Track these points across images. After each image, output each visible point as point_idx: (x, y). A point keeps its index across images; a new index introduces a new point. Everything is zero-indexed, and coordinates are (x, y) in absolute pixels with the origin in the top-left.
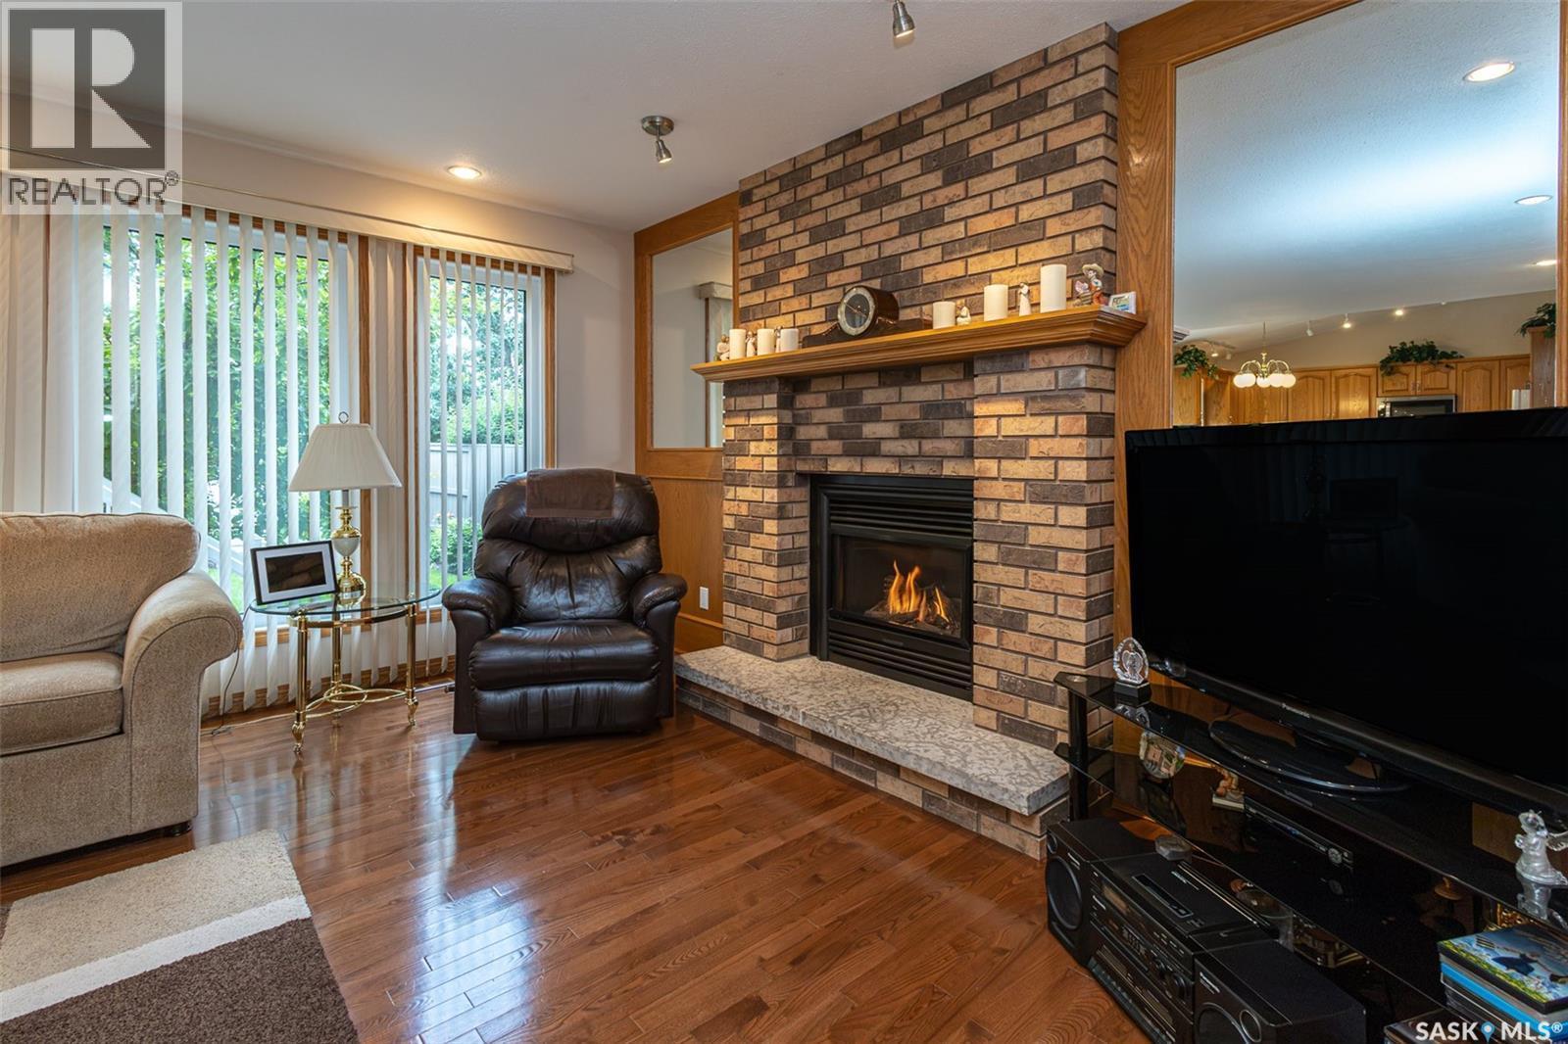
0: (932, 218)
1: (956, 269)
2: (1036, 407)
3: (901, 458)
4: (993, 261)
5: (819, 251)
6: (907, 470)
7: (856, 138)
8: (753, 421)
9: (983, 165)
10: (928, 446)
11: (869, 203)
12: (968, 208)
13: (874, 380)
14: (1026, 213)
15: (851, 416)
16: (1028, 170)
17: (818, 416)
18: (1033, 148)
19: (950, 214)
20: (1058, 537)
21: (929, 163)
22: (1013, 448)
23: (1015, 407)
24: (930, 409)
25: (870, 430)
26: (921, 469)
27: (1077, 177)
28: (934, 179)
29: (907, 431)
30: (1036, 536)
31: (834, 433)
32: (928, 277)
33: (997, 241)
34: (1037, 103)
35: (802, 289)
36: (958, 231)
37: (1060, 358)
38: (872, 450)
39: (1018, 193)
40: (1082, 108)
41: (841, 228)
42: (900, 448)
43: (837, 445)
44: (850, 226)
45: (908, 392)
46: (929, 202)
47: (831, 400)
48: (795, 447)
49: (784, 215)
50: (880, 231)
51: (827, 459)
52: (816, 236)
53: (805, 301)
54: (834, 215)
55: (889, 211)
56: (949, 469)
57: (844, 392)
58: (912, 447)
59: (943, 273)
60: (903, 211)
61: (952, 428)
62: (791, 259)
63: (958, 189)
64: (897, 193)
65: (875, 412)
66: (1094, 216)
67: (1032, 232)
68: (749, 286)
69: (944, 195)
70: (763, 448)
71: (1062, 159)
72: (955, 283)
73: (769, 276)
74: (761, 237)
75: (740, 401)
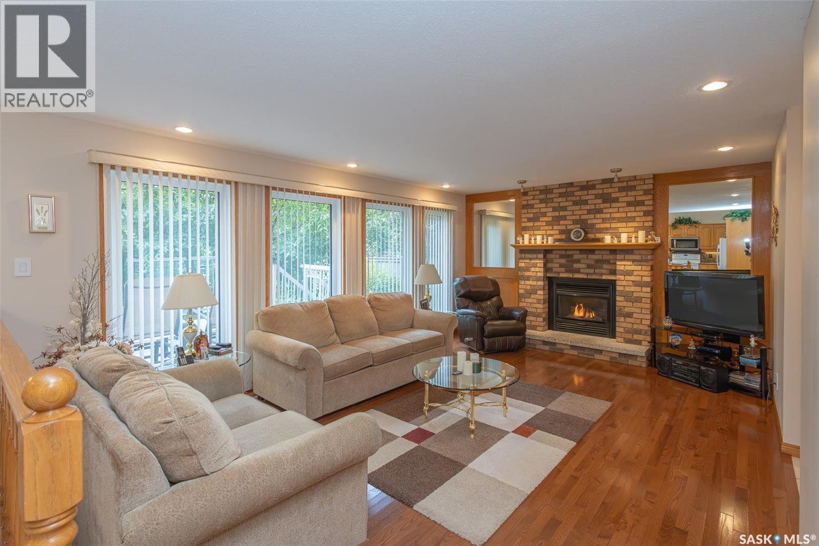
0: (600, 211)
1: (607, 225)
2: (636, 263)
3: (587, 274)
4: (619, 225)
5: (557, 214)
6: (590, 277)
7: (571, 185)
8: (533, 261)
9: (616, 200)
10: (597, 271)
11: (575, 203)
12: (611, 210)
13: (578, 252)
14: (629, 215)
15: (568, 261)
16: (629, 204)
17: (555, 261)
18: (632, 199)
19: (605, 211)
20: (642, 295)
21: (597, 196)
22: (628, 273)
23: (631, 263)
24: (597, 261)
25: (576, 265)
26: (594, 277)
27: (645, 208)
28: (599, 201)
29: (589, 266)
30: (636, 294)
31: (562, 265)
32: (597, 227)
33: (620, 220)
34: (633, 188)
35: (548, 223)
36: (607, 216)
37: (642, 252)
38: (578, 271)
39: (627, 209)
40: (646, 192)
41: (564, 209)
42: (587, 271)
43: (563, 269)
44: (569, 208)
45: (591, 256)
46: (597, 207)
47: (561, 257)
48: (547, 269)
49: (541, 201)
50: (580, 212)
51: (559, 273)
52: (555, 209)
53: (550, 227)
54: (562, 204)
55: (583, 207)
56: (604, 277)
57: (566, 254)
58: (592, 271)
59: (603, 226)
60: (588, 207)
61: (605, 266)
62: (544, 215)
63: (608, 205)
64: (585, 202)
65: (578, 261)
66: (650, 218)
67: (631, 219)
68: (526, 220)
69: (603, 206)
70: (537, 269)
71: (640, 203)
72: (607, 229)
73: (535, 218)
74: (532, 206)
75: (527, 255)
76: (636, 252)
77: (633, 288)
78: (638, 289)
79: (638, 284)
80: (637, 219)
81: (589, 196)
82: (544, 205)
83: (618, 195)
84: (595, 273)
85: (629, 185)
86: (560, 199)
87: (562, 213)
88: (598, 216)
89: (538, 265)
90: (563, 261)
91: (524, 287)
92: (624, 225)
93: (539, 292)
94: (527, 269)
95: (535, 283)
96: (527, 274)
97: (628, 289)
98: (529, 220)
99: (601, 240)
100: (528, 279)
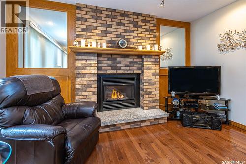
0: (132, 31)
3: (125, 70)
4: (142, 41)
5: (105, 29)
6: (127, 72)
7: (114, 11)
8: (88, 62)
9: (140, 27)
10: (131, 68)
11: (117, 24)
12: (138, 32)
13: (119, 56)
14: (147, 36)
15: (113, 62)
16: (147, 30)
17: (104, 62)
18: (148, 27)
19: (135, 32)
21: (130, 22)
22: (150, 69)
23: (150, 63)
24: (131, 62)
25: (118, 65)
26: (129, 72)
28: (132, 25)
29: (126, 66)
30: (153, 81)
31: (109, 65)
32: (131, 41)
33: (142, 38)
34: (148, 21)
35: (98, 35)
36: (136, 35)
38: (119, 69)
39: (146, 33)
40: (154, 25)
41: (110, 26)
42: (125, 68)
43: (110, 68)
44: (113, 26)
45: (127, 59)
46: (131, 28)
47: (108, 59)
48: (99, 69)
49: (93, 17)
50: (121, 30)
51: (107, 71)
52: (103, 25)
53: (100, 38)
54: (108, 23)
55: (122, 27)
56: (135, 72)
57: (112, 58)
58: (128, 68)
59: (134, 41)
60: (125, 28)
61: (135, 65)
62: (96, 28)
63: (136, 29)
64: (124, 25)
65: (120, 62)
66: (155, 39)
67: (148, 39)
68: (80, 29)
69: (134, 29)
70: (92, 68)
71: (151, 31)
72: (136, 43)
73: (88, 30)
74: (85, 20)
75: (83, 57)
76: (153, 57)
77: (152, 78)
78: (154, 77)
79: (154, 75)
80: (150, 39)
81: (126, 21)
82: (95, 21)
83: (141, 24)
84: (129, 70)
85: (147, 18)
86: (107, 19)
87: (108, 29)
88: (131, 34)
89: (93, 65)
90: (110, 62)
91: (81, 83)
92: (144, 41)
93: (94, 86)
94: (83, 68)
95: (90, 79)
96: (83, 72)
97: (149, 78)
98: (83, 30)
99: (135, 48)
100: (84, 76)
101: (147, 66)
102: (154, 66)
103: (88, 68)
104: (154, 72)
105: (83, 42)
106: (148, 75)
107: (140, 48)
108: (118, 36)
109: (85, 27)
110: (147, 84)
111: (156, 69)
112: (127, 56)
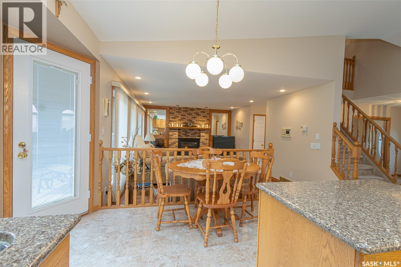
0: (196, 118)
1: (198, 122)
2: (206, 134)
3: (191, 137)
4: (201, 122)
5: (182, 117)
6: (192, 138)
7: (187, 108)
8: (174, 133)
9: (200, 115)
10: (194, 136)
11: (188, 114)
12: (199, 118)
13: (189, 130)
14: (203, 119)
15: (186, 133)
16: (203, 116)
17: (181, 133)
18: (204, 115)
19: (197, 118)
20: (207, 142)
21: (195, 113)
22: (204, 136)
23: (204, 133)
24: (194, 133)
26: (193, 138)
27: (207, 118)
28: (196, 115)
29: (192, 134)
30: (205, 142)
32: (195, 122)
33: (201, 121)
34: (204, 112)
35: (179, 120)
36: (198, 119)
37: (207, 130)
38: (189, 136)
39: (203, 118)
40: (208, 114)
41: (185, 116)
42: (191, 136)
43: (184, 135)
44: (186, 116)
45: (192, 131)
46: (195, 116)
47: (183, 131)
48: (179, 136)
49: (177, 112)
50: (190, 117)
51: (182, 137)
52: (182, 115)
53: (180, 121)
54: (184, 114)
55: (191, 116)
56: (196, 138)
57: (185, 131)
58: (193, 136)
59: (196, 122)
60: (192, 116)
61: (197, 134)
62: (178, 117)
63: (198, 116)
64: (191, 114)
65: (189, 133)
66: (208, 121)
67: (204, 121)
68: (171, 118)
69: (196, 116)
70: (176, 135)
71: (206, 117)
72: (197, 123)
73: (175, 118)
74: (174, 113)
75: (172, 131)
76: (206, 130)
77: (205, 141)
78: (206, 141)
79: (206, 139)
80: (205, 121)
81: (192, 112)
82: (178, 114)
83: (201, 113)
84: (193, 137)
85: (203, 111)
86: (184, 112)
87: (184, 117)
88: (195, 119)
89: (177, 134)
90: (184, 133)
91: (171, 142)
92: (202, 122)
93: (176, 143)
94: (172, 135)
95: (175, 140)
96: (172, 137)
97: (203, 141)
98: (172, 118)
99: (196, 126)
100: (173, 139)
101: (202, 135)
102: (206, 135)
103: (174, 135)
104: (206, 138)
105: (173, 124)
106: (202, 139)
107: (199, 127)
108: (188, 120)
109: (173, 117)
110: (202, 144)
111: (207, 136)
112: (193, 130)
